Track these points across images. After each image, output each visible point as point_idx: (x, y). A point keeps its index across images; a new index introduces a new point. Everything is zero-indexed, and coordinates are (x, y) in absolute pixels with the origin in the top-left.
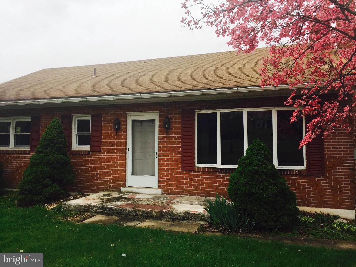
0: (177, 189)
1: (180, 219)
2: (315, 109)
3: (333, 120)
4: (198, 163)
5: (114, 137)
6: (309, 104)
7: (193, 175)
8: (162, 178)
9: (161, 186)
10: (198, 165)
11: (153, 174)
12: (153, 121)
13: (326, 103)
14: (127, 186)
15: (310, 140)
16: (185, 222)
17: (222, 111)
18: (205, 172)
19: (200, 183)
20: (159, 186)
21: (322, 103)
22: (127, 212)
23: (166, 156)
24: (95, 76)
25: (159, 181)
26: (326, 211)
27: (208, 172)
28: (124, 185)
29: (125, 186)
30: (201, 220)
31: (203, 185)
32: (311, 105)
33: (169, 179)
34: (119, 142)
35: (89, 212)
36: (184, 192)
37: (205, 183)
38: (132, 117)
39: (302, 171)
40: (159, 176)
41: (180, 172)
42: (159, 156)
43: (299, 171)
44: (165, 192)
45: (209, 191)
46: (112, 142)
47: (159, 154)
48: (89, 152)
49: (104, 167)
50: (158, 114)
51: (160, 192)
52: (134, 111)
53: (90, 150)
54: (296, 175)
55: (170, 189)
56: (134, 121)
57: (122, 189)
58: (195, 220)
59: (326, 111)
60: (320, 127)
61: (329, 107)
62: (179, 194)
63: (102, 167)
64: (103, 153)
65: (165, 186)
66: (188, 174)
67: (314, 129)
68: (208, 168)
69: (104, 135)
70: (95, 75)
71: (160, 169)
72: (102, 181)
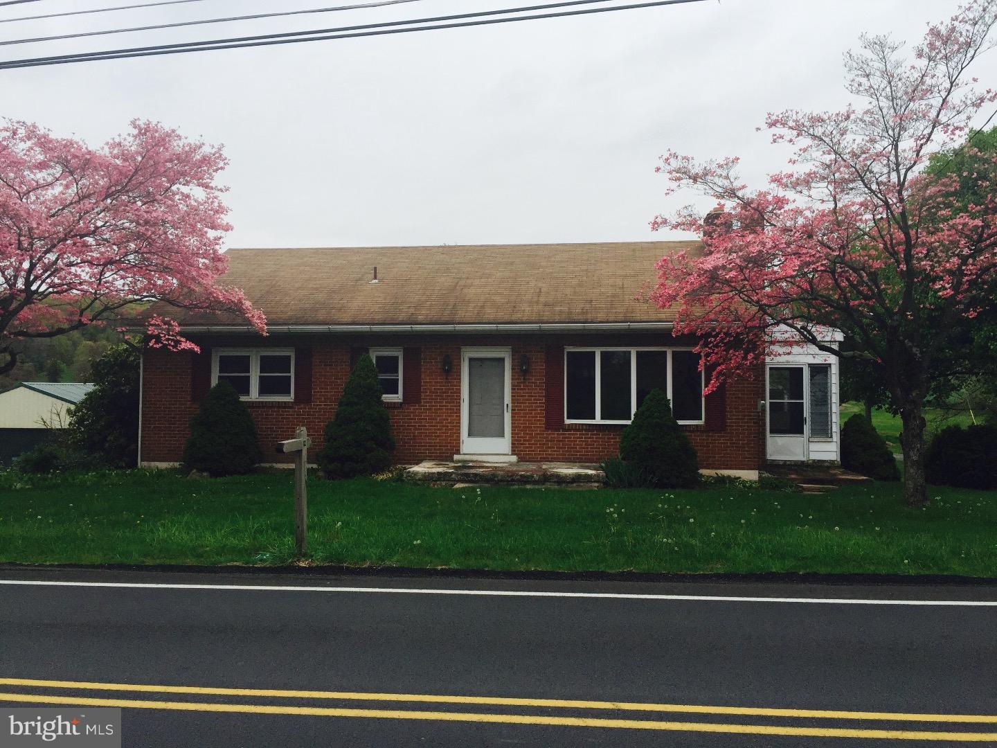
0: (539, 454)
1: (569, 482)
2: (721, 357)
3: (738, 368)
4: (568, 418)
5: (442, 382)
6: (715, 351)
7: (561, 434)
8: (517, 441)
9: (515, 451)
10: (568, 422)
11: (503, 436)
12: (502, 360)
13: (731, 352)
14: (461, 453)
15: (715, 389)
16: (575, 485)
17: (604, 349)
18: (579, 430)
19: (571, 445)
20: (512, 451)
21: (727, 351)
22: (500, 478)
23: (522, 410)
24: (377, 281)
25: (513, 444)
26: (726, 472)
27: (582, 430)
28: (458, 452)
29: (459, 454)
30: (595, 482)
31: (576, 448)
32: (717, 353)
33: (527, 441)
34: (449, 389)
35: (444, 481)
36: (548, 458)
37: (578, 445)
38: (468, 353)
39: (701, 426)
40: (512, 437)
41: (543, 431)
42: (512, 410)
43: (697, 426)
44: (522, 459)
45: (584, 455)
46: (439, 389)
47: (512, 406)
48: (401, 404)
49: (426, 426)
50: (510, 350)
51: (514, 458)
52: (473, 344)
53: (401, 401)
54: (693, 431)
55: (528, 454)
56: (471, 360)
57: (456, 457)
58: (587, 482)
59: (731, 359)
60: (724, 374)
61: (734, 355)
62: (543, 461)
63: (423, 426)
64: (423, 406)
65: (521, 451)
66: (554, 434)
67: (718, 377)
68: (583, 424)
69: (425, 378)
70: (375, 278)
71: (513, 428)
72: (422, 446)
